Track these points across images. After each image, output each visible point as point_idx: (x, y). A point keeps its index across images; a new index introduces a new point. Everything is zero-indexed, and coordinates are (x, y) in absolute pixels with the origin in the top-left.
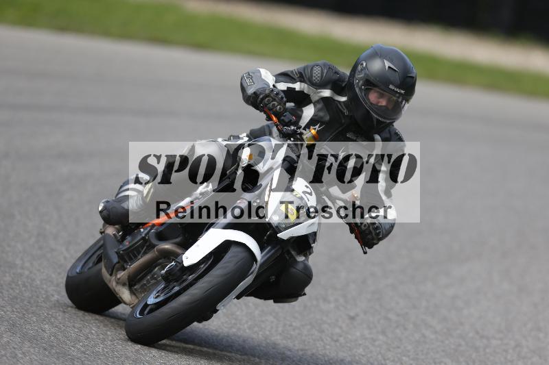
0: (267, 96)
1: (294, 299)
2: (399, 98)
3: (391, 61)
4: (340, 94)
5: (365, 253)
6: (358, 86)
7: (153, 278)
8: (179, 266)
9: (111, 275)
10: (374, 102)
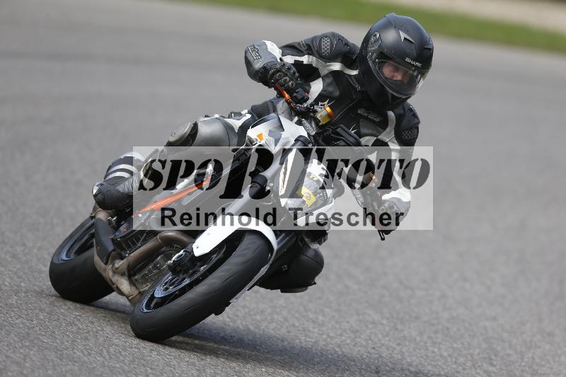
0: (278, 71)
1: (304, 289)
2: (414, 71)
3: (406, 32)
4: (351, 67)
5: (383, 239)
6: (371, 59)
7: (155, 267)
8: (189, 256)
9: (106, 264)
10: (388, 77)
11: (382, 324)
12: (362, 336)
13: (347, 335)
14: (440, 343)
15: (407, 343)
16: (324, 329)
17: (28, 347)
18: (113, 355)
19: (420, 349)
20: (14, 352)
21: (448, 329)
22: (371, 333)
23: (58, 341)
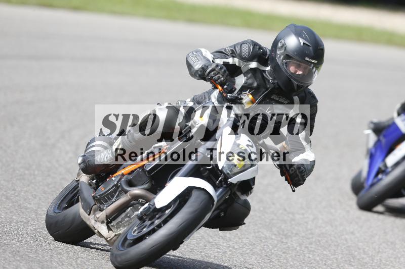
0: (213, 70)
3: (304, 38)
4: (265, 65)
5: (294, 191)
7: (126, 216)
9: (89, 215)
10: (292, 72)
11: (272, 239)
12: (258, 247)
13: (246, 247)
14: (314, 251)
15: (290, 252)
16: (231, 243)
17: (19, 261)
18: (80, 265)
19: (299, 256)
20: (9, 264)
21: (319, 241)
22: (264, 245)
23: (40, 256)
